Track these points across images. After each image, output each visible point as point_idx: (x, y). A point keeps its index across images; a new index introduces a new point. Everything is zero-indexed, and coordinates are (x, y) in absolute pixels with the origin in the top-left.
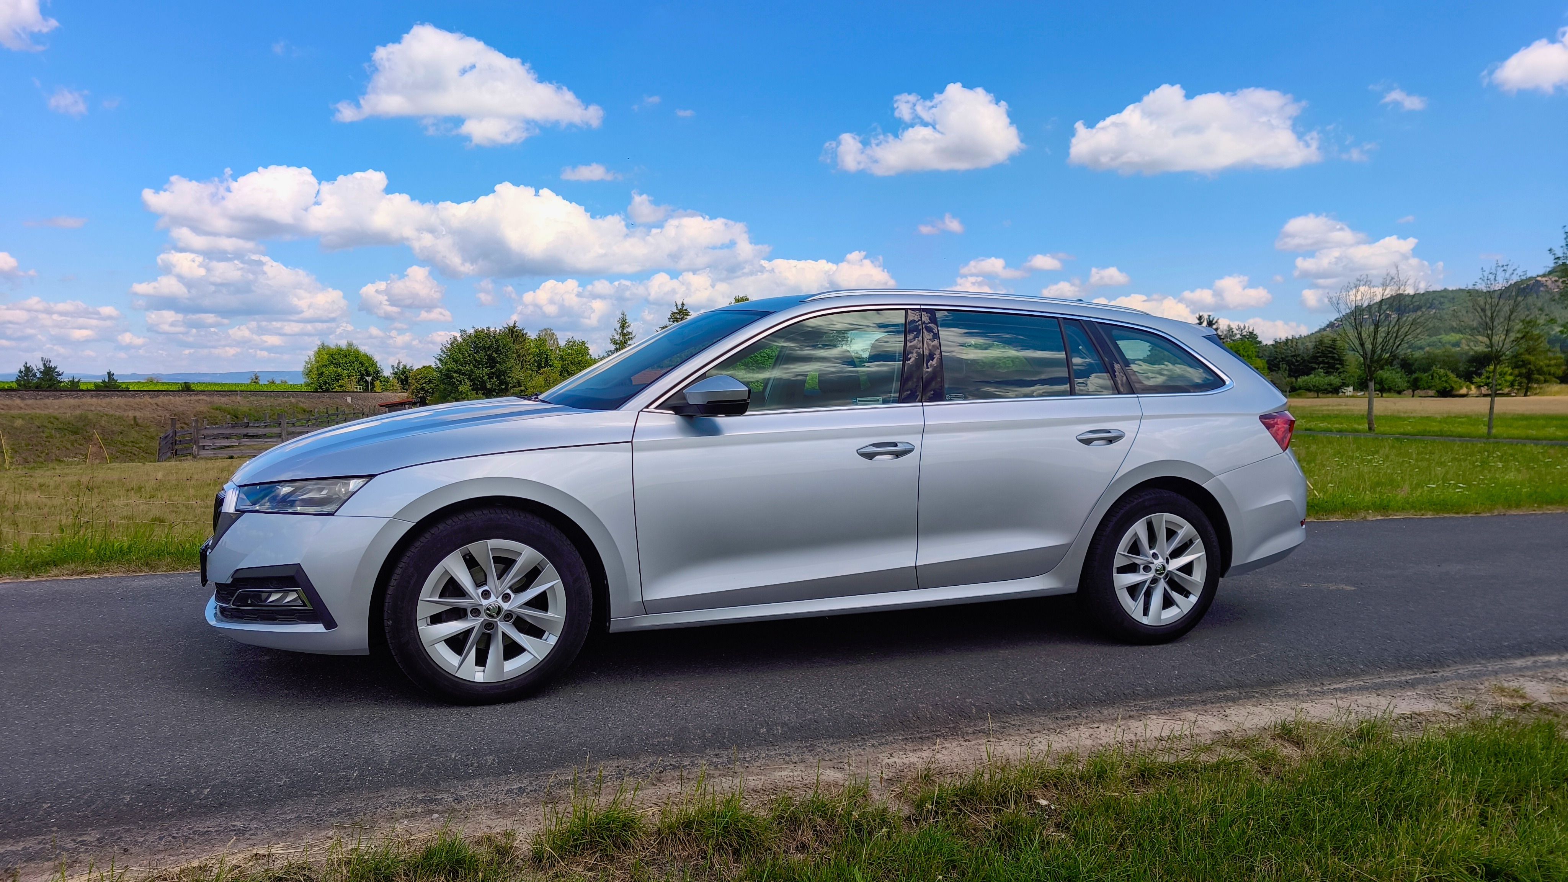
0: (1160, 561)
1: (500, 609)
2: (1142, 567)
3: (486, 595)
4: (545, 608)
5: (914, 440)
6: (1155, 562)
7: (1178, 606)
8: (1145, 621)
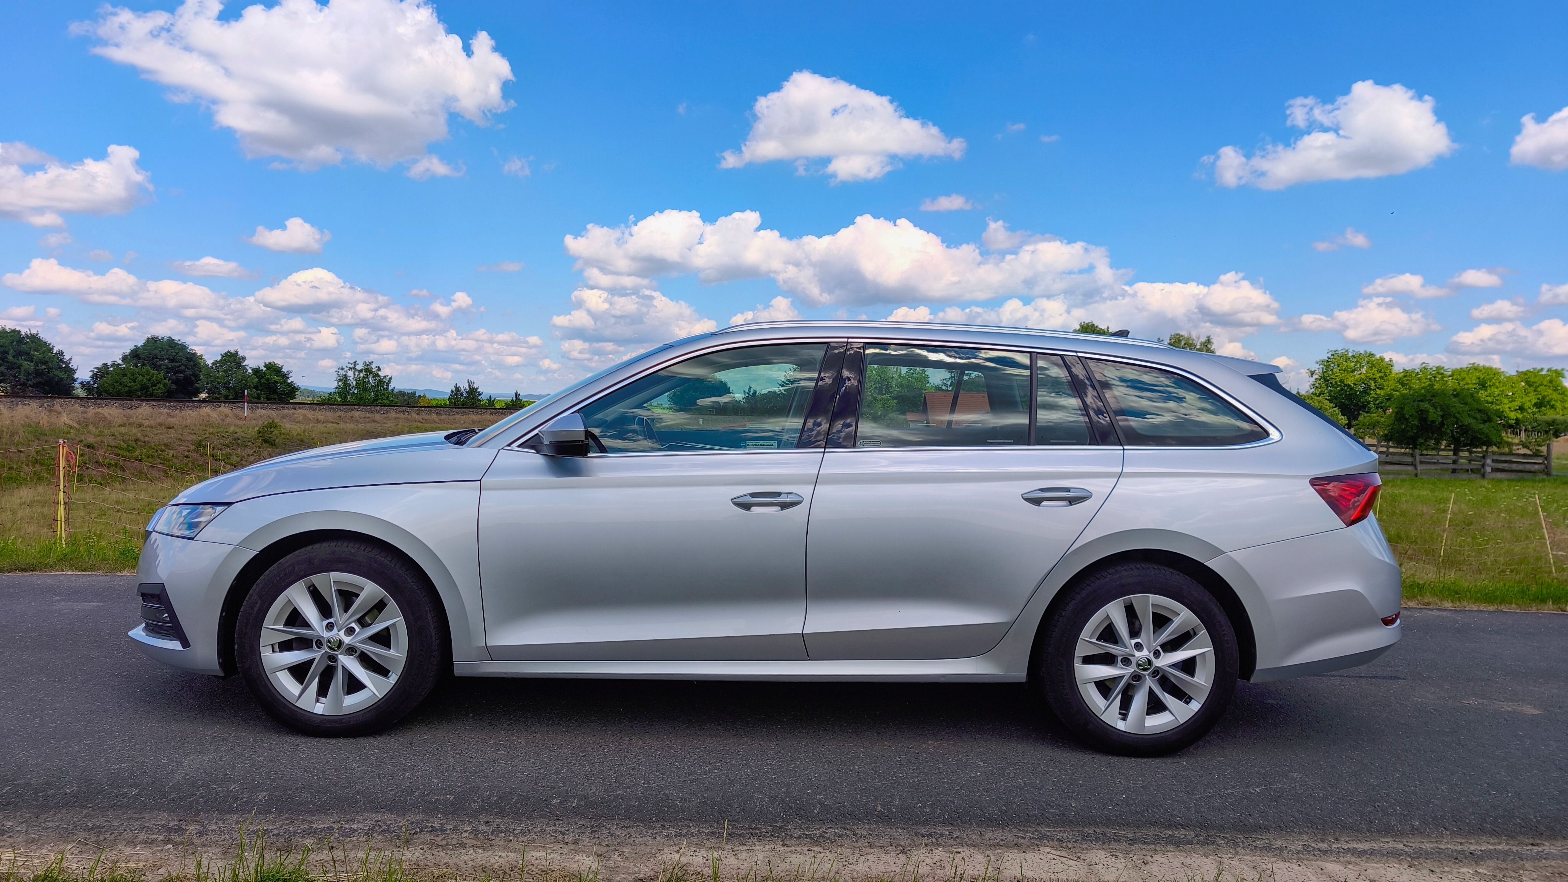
0: (1145, 653)
1: (340, 642)
2: (1120, 658)
3: (330, 627)
4: (388, 646)
5: (805, 491)
6: (1137, 654)
7: (1170, 712)
8: (1121, 726)
